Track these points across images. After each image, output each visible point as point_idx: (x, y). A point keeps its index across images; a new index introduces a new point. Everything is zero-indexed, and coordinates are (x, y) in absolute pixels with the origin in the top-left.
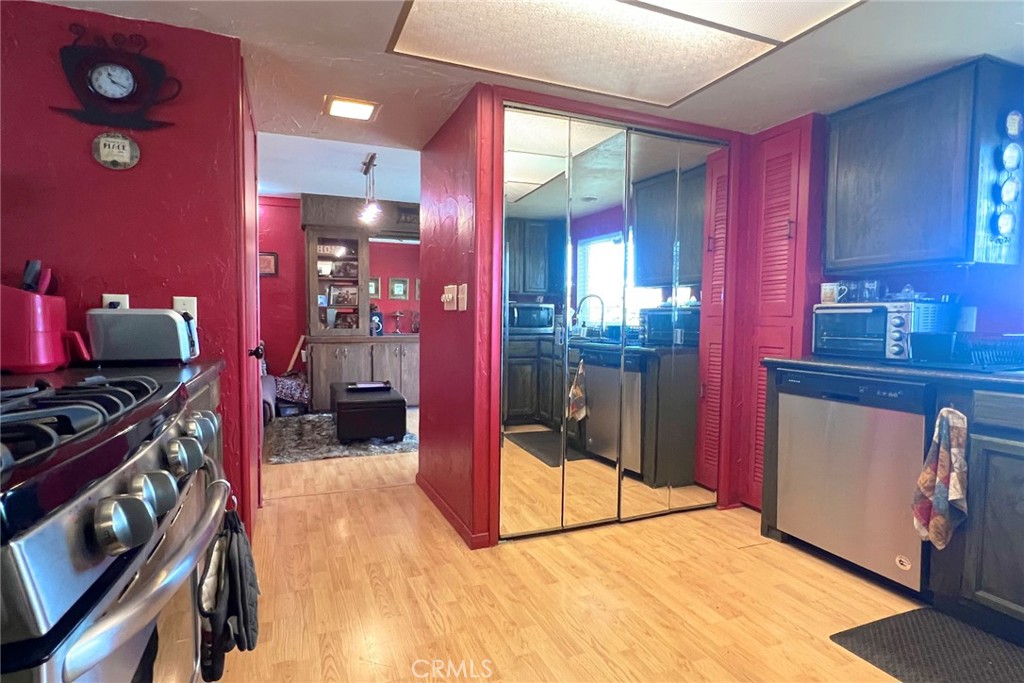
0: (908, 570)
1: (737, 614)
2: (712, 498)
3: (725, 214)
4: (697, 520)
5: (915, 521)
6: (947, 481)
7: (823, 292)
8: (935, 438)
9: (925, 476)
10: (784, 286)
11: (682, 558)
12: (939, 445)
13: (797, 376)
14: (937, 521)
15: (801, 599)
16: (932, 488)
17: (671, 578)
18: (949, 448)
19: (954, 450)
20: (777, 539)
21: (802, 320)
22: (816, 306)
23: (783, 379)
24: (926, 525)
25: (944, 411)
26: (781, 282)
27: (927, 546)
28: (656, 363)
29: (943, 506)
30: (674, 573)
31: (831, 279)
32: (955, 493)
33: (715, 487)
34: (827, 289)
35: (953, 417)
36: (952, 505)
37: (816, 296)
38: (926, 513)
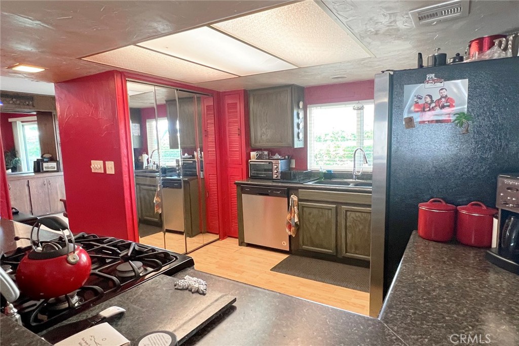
0: (285, 246)
1: (243, 272)
2: (217, 237)
3: (213, 121)
4: (215, 246)
5: (287, 229)
6: (294, 217)
7: (251, 155)
8: (290, 205)
9: (289, 216)
10: (238, 153)
11: (216, 261)
12: (291, 206)
13: (247, 188)
14: (293, 229)
15: (259, 262)
16: (291, 219)
17: (217, 268)
18: (294, 207)
19: (295, 207)
20: (244, 246)
21: (245, 166)
22: (250, 160)
23: (243, 189)
24: (290, 231)
25: (292, 196)
26: (236, 151)
27: (290, 236)
28: (188, 185)
29: (294, 224)
30: (217, 266)
31: (254, 150)
32: (296, 220)
33: (218, 233)
34: (253, 154)
35: (294, 198)
36: (296, 223)
37: (249, 157)
38: (290, 227)
